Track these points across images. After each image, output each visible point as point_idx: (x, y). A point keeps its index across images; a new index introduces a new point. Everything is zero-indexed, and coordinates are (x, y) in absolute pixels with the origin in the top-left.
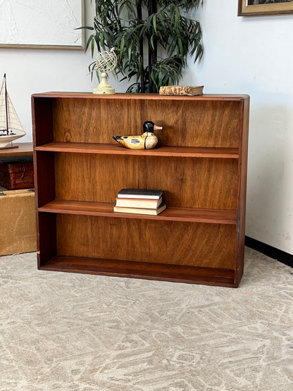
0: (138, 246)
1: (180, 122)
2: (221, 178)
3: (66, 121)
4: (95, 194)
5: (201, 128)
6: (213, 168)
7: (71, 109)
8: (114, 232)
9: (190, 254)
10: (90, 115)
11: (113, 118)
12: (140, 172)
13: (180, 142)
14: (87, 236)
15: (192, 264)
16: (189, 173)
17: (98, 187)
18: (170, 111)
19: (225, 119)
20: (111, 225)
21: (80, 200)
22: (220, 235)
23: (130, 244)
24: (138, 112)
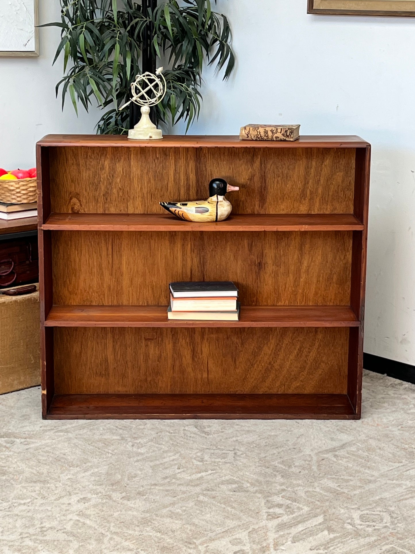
0: (190, 370)
1: (256, 179)
2: (319, 259)
3: (72, 181)
4: (119, 293)
5: (289, 186)
6: (307, 246)
7: (82, 162)
8: (152, 352)
9: (272, 376)
10: (113, 169)
11: (151, 174)
12: (194, 256)
13: (257, 207)
14: (106, 360)
15: (274, 391)
16: (270, 254)
17: (126, 282)
18: (242, 161)
19: (326, 171)
20: (146, 339)
21: (94, 304)
22: (317, 344)
23: (177, 368)
24: (192, 164)
